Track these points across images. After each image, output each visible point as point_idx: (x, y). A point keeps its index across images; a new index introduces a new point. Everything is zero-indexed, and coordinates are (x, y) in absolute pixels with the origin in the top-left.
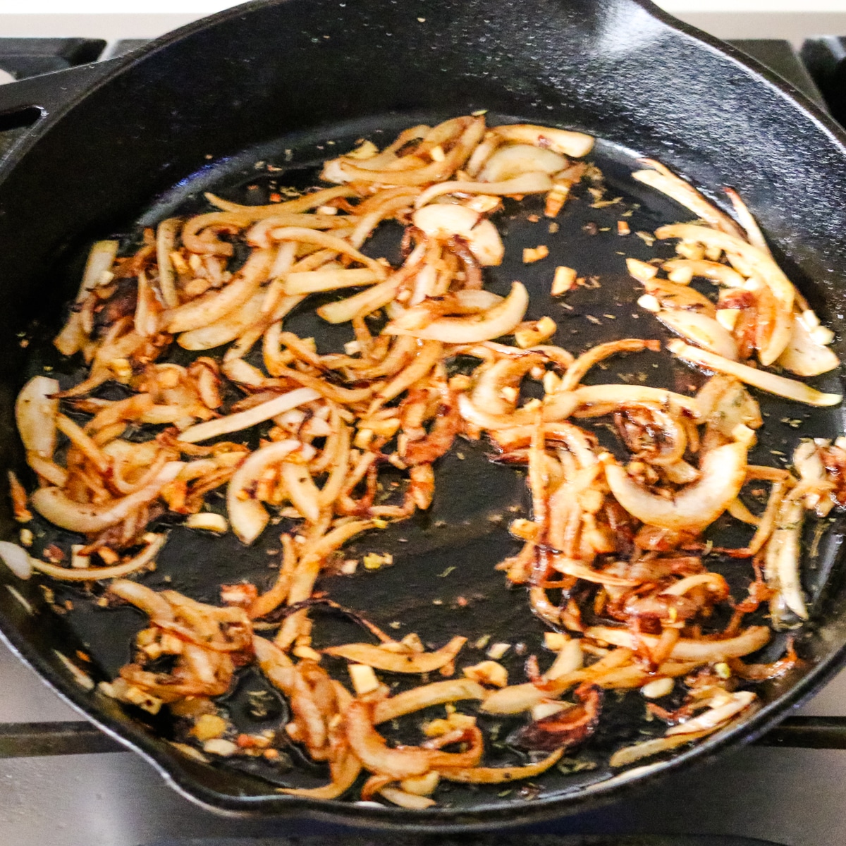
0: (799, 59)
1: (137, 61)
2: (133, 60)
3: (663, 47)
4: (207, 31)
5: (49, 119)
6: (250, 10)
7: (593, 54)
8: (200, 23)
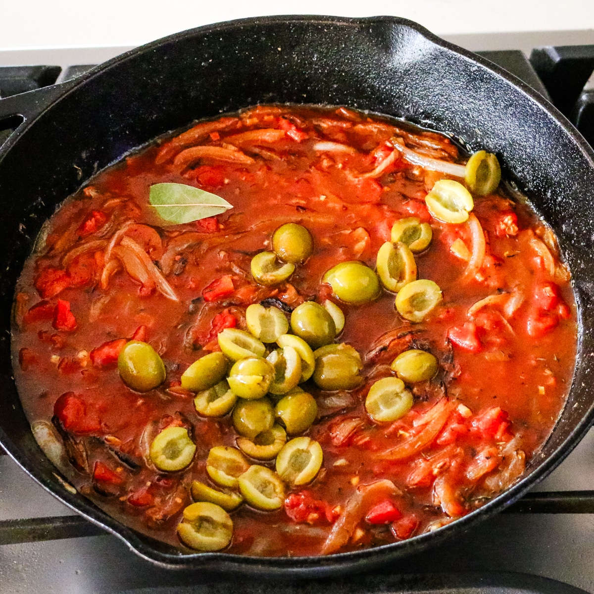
0: (529, 62)
1: (85, 82)
2: (81, 82)
3: (434, 59)
4: (131, 60)
5: (28, 123)
6: (159, 45)
7: (389, 65)
8: (126, 55)
